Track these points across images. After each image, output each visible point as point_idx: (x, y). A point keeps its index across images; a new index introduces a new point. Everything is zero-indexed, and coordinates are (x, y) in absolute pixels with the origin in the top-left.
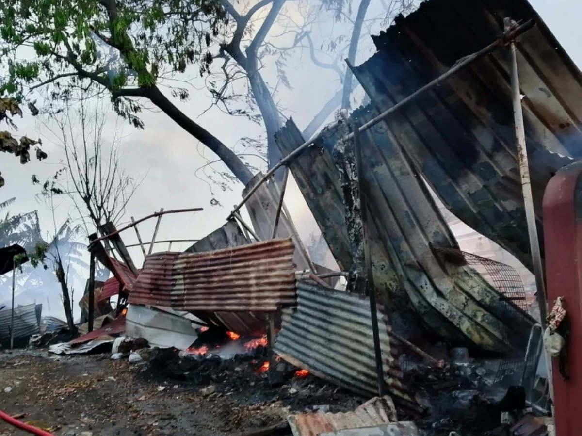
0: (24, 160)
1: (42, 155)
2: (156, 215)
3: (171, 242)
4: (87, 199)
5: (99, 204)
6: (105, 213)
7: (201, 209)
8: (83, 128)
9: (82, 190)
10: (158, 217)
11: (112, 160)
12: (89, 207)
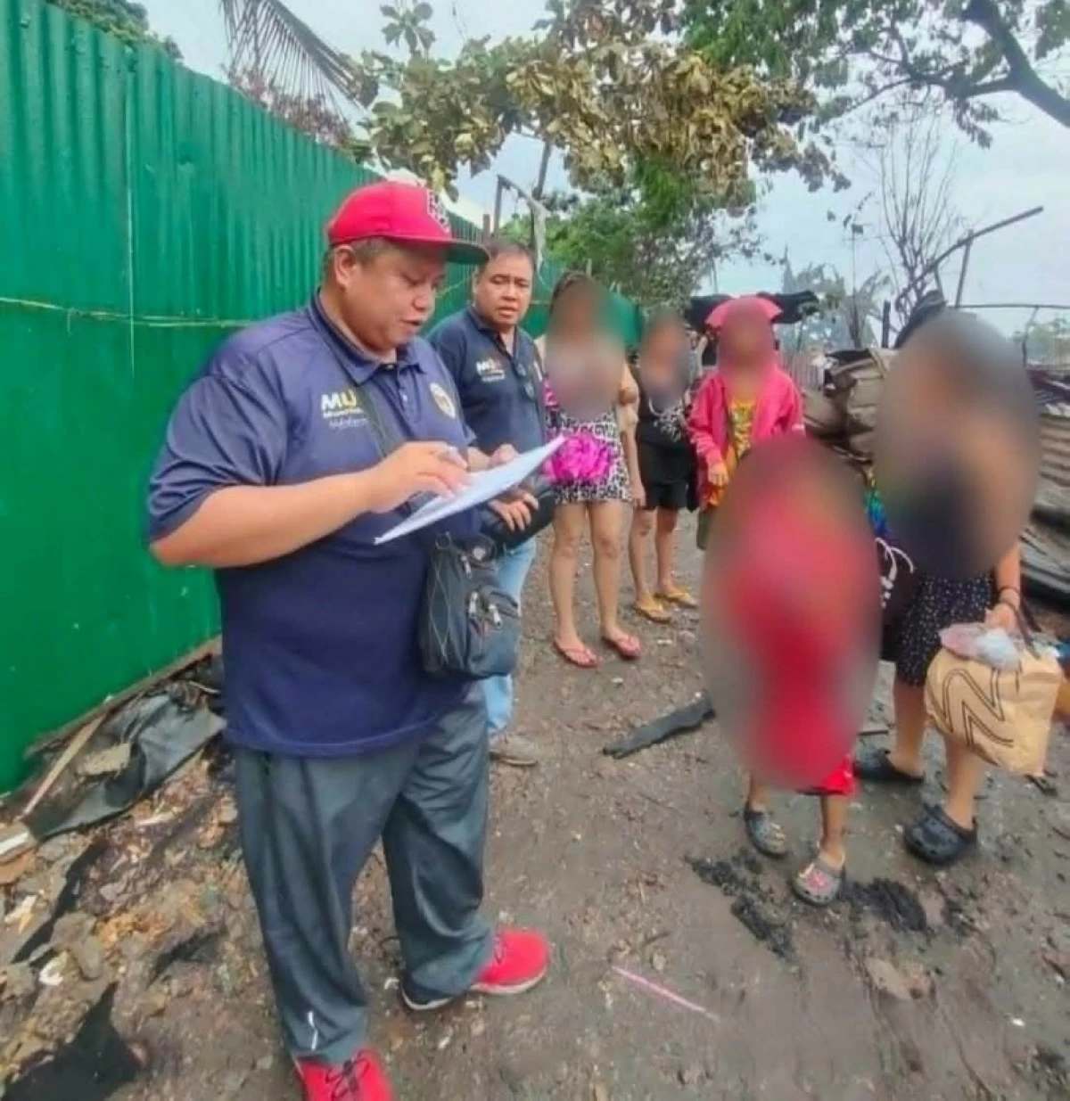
0: (814, 187)
1: (842, 183)
2: (960, 244)
3: (1037, 307)
4: (902, 243)
5: (917, 249)
6: (922, 262)
7: (1039, 210)
8: (909, 157)
9: (896, 232)
10: (964, 247)
11: (942, 196)
12: (903, 254)
